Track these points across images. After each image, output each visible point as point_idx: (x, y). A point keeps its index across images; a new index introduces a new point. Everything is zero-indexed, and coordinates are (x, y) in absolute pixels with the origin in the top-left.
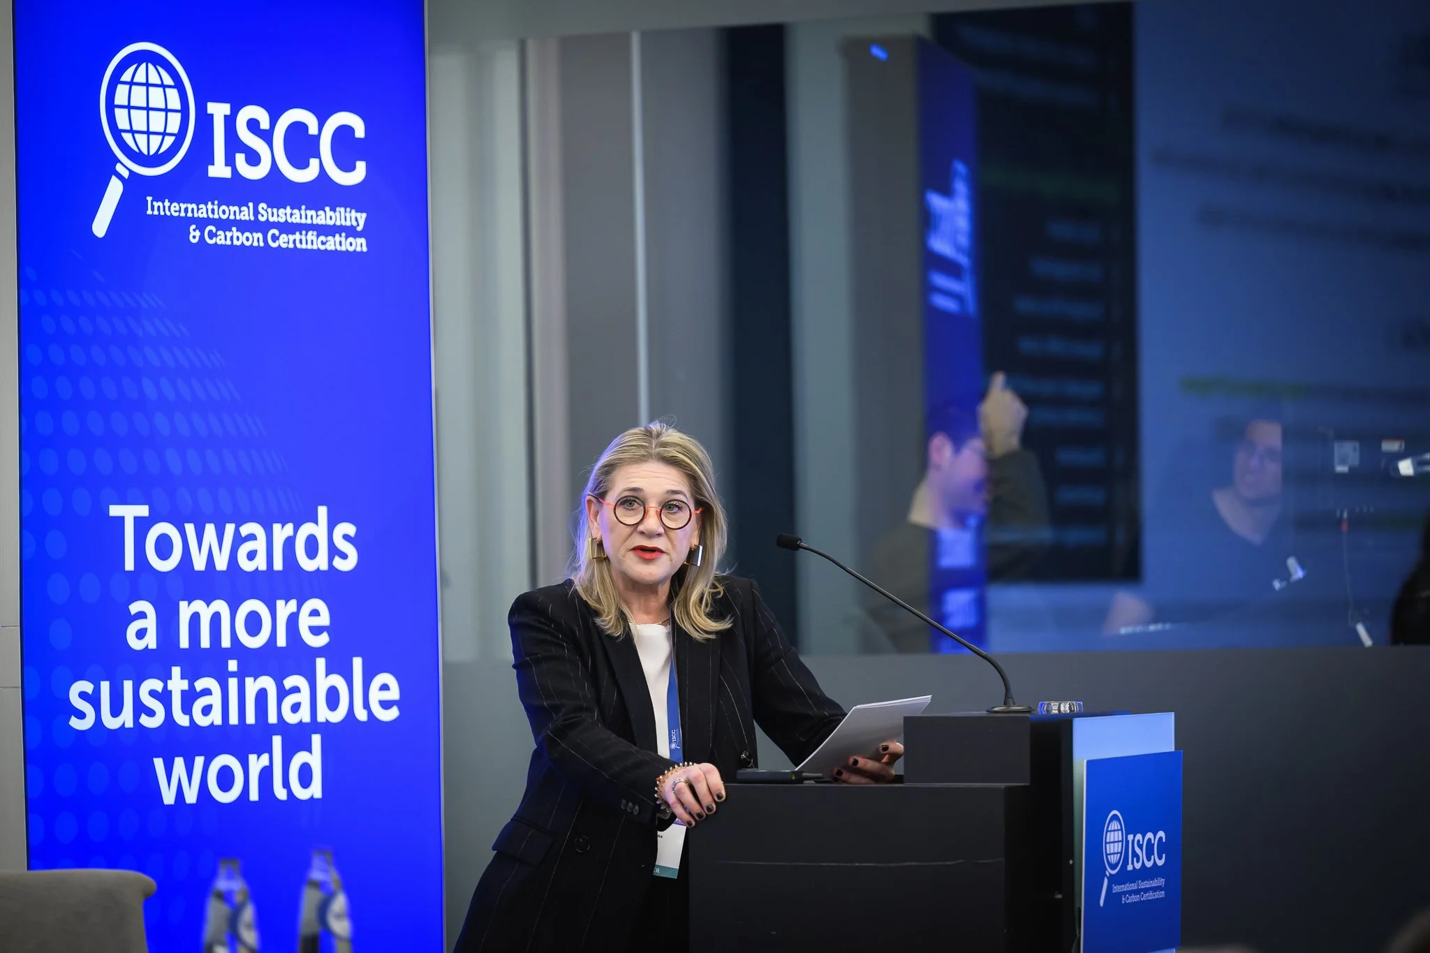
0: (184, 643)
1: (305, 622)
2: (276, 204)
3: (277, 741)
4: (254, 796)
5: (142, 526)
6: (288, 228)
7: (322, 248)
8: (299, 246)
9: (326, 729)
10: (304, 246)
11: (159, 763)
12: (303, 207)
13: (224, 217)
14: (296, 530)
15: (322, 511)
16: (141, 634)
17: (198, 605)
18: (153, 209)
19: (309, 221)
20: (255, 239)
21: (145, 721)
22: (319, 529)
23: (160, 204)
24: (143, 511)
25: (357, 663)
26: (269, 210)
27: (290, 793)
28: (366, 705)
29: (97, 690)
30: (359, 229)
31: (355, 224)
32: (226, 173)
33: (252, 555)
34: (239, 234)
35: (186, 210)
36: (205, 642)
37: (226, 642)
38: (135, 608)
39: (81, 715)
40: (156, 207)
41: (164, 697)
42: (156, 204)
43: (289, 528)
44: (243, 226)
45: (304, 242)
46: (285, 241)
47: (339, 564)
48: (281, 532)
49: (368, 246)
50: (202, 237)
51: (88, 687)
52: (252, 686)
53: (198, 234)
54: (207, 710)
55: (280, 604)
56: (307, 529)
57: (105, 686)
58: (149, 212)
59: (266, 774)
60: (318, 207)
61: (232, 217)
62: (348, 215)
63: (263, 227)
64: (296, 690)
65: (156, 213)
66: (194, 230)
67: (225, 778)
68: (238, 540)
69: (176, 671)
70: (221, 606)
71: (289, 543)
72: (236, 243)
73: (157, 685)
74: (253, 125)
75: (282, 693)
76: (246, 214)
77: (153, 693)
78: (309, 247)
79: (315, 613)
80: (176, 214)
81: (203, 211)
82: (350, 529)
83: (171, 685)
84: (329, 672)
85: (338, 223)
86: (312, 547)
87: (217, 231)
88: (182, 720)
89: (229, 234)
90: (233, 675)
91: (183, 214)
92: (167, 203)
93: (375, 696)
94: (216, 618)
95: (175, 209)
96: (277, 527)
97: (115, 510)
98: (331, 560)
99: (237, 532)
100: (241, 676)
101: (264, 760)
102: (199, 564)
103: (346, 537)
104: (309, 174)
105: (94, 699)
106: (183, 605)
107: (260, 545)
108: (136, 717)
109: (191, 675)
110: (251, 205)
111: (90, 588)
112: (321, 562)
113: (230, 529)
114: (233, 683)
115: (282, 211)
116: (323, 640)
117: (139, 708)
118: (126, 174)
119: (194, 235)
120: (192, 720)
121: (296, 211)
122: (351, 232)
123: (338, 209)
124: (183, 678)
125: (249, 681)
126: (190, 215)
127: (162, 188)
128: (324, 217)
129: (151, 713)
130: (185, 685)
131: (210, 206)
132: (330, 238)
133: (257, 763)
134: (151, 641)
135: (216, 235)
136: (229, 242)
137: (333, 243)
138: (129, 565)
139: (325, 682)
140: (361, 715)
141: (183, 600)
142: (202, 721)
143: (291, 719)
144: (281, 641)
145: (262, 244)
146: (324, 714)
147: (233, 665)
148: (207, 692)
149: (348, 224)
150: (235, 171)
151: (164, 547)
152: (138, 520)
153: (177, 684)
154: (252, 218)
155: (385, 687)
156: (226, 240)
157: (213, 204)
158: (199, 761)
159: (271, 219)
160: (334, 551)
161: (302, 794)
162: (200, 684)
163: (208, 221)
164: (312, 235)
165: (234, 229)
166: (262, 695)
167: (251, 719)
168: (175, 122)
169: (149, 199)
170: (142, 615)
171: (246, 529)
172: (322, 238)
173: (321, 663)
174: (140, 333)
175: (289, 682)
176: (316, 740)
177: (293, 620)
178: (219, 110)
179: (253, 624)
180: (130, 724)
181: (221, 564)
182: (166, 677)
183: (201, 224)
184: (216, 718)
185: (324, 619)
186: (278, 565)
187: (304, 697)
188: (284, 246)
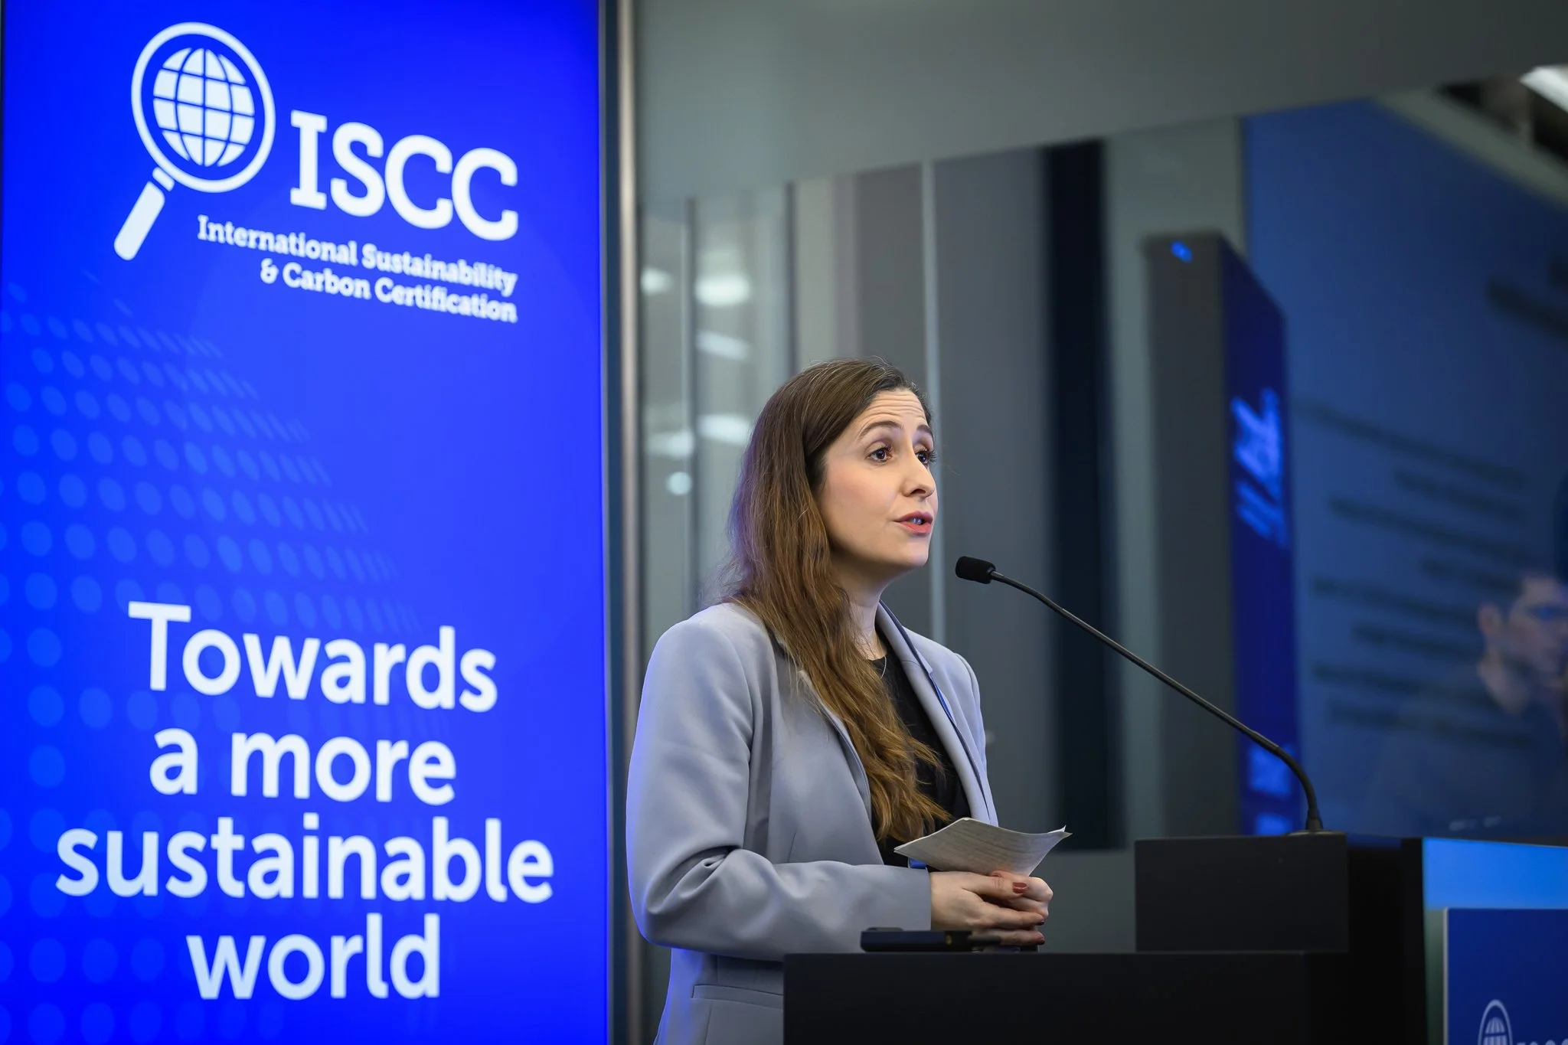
0: (239, 786)
1: (418, 773)
2: (387, 246)
3: (374, 922)
4: (339, 990)
5: (178, 635)
6: (404, 280)
7: (453, 310)
8: (420, 303)
9: (447, 910)
10: (427, 305)
11: (195, 945)
12: (428, 257)
13: (314, 256)
14: (409, 653)
15: (447, 634)
16: (173, 773)
17: (262, 741)
18: (208, 231)
19: (435, 276)
20: (358, 288)
21: (175, 886)
22: (443, 655)
23: (219, 227)
24: (182, 613)
25: (493, 828)
26: (380, 255)
27: (392, 989)
28: (505, 880)
29: (102, 843)
30: (508, 292)
31: (499, 286)
32: (318, 202)
33: (342, 682)
34: (335, 279)
35: (258, 240)
36: (271, 787)
37: (302, 790)
38: (163, 738)
39: (76, 875)
40: (210, 231)
41: (208, 858)
42: (213, 227)
43: (398, 652)
44: (341, 270)
45: (427, 298)
46: (401, 296)
47: (469, 701)
48: (387, 656)
49: (519, 313)
50: (280, 277)
51: (89, 839)
52: (339, 849)
53: (274, 271)
54: (270, 877)
55: (383, 746)
56: (424, 655)
57: (115, 840)
58: (202, 235)
59: (357, 966)
60: (450, 258)
61: (325, 257)
62: (490, 276)
63: (373, 275)
64: (403, 856)
65: (212, 238)
66: (270, 266)
67: (296, 967)
68: (323, 662)
69: (225, 824)
70: (296, 744)
71: (398, 672)
72: (330, 289)
73: (197, 841)
74: (358, 149)
75: (383, 860)
76: (346, 255)
77: (189, 852)
78: (435, 307)
79: (433, 761)
80: (242, 244)
81: (283, 244)
82: (487, 659)
83: (216, 842)
84: (453, 835)
85: (476, 283)
86: (431, 677)
87: (304, 269)
88: (232, 888)
89: (319, 277)
90: (311, 833)
91: (252, 244)
92: (229, 227)
93: (518, 869)
94: (287, 762)
95: (241, 237)
96: (380, 649)
97: (137, 610)
98: (458, 694)
99: (322, 653)
100: (323, 835)
101: (355, 944)
102: (265, 687)
103: (481, 669)
104: (437, 218)
105: (97, 856)
106: (238, 739)
107: (356, 669)
108: (163, 880)
109: (248, 829)
110: (353, 245)
111: (95, 708)
112: (443, 697)
113: (311, 646)
114: (311, 845)
115: (397, 258)
116: (444, 795)
117: (167, 869)
118: (169, 185)
119: (268, 273)
120: (247, 889)
121: (417, 261)
122: (494, 295)
123: (476, 264)
124: (236, 831)
125: (335, 843)
126: (262, 246)
127: (223, 208)
128: (460, 272)
129: (185, 877)
130: (239, 842)
131: (293, 238)
132: (465, 299)
133: (343, 949)
134: (188, 783)
135: (300, 276)
136: (319, 288)
137: (469, 306)
138: (158, 680)
139: (445, 848)
140: (497, 893)
141: (240, 731)
142: (263, 891)
143: (395, 893)
144: (384, 793)
145: (367, 295)
146: (443, 889)
147: (311, 821)
148: (271, 853)
149: (490, 285)
150: (330, 200)
151: (211, 663)
152: (173, 627)
153: (227, 840)
154: (354, 261)
155: (531, 859)
156: (315, 282)
157: (297, 236)
158: (257, 944)
159: (384, 267)
160: (461, 685)
161: (408, 990)
162: (261, 843)
163: (289, 258)
164: (439, 293)
165: (328, 272)
166: (353, 864)
167: (336, 890)
168: (244, 130)
169: (203, 220)
170: (175, 748)
171: (334, 648)
172: (454, 298)
173: (440, 825)
174: (184, 387)
175: (393, 847)
176: (432, 922)
177: (401, 769)
178: (309, 124)
179: (343, 769)
180: (151, 890)
181: (298, 689)
182: (210, 830)
183: (280, 260)
184: (284, 887)
185: (447, 768)
186: (382, 696)
187: (415, 867)
188: (399, 301)
